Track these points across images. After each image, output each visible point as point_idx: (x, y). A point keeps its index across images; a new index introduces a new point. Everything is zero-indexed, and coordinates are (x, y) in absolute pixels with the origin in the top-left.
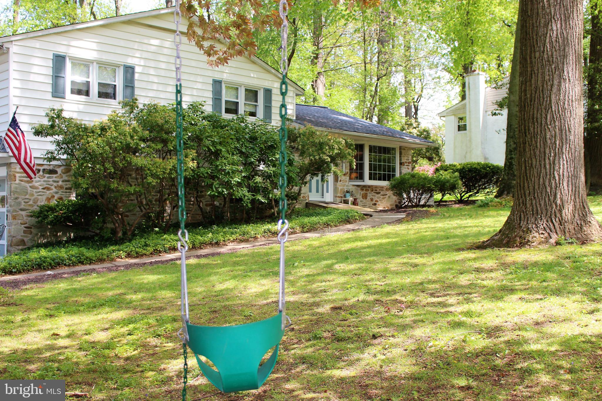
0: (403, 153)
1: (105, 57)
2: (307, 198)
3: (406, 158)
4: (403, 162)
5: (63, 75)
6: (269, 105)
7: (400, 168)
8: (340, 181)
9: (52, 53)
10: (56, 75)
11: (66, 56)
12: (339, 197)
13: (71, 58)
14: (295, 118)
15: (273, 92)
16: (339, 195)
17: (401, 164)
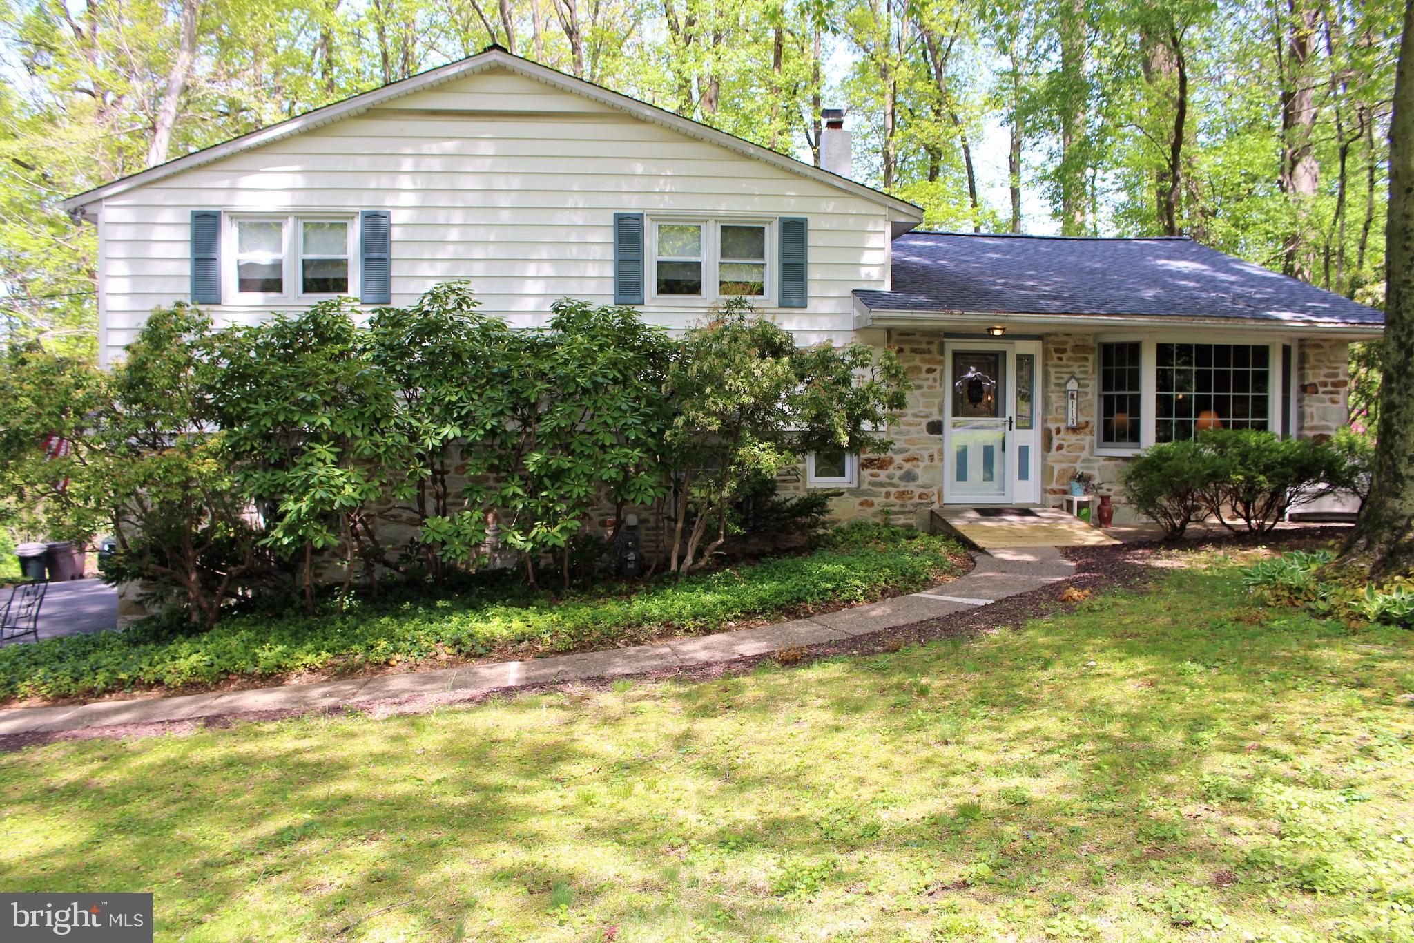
0: (1312, 359)
1: (318, 202)
2: (935, 498)
3: (1325, 371)
4: (1314, 385)
5: (214, 255)
6: (799, 261)
7: (1300, 400)
8: (1060, 447)
9: (188, 211)
10: (201, 256)
11: (219, 213)
12: (1054, 492)
13: (234, 216)
14: (887, 287)
15: (811, 226)
16: (1054, 486)
17: (1303, 389)
